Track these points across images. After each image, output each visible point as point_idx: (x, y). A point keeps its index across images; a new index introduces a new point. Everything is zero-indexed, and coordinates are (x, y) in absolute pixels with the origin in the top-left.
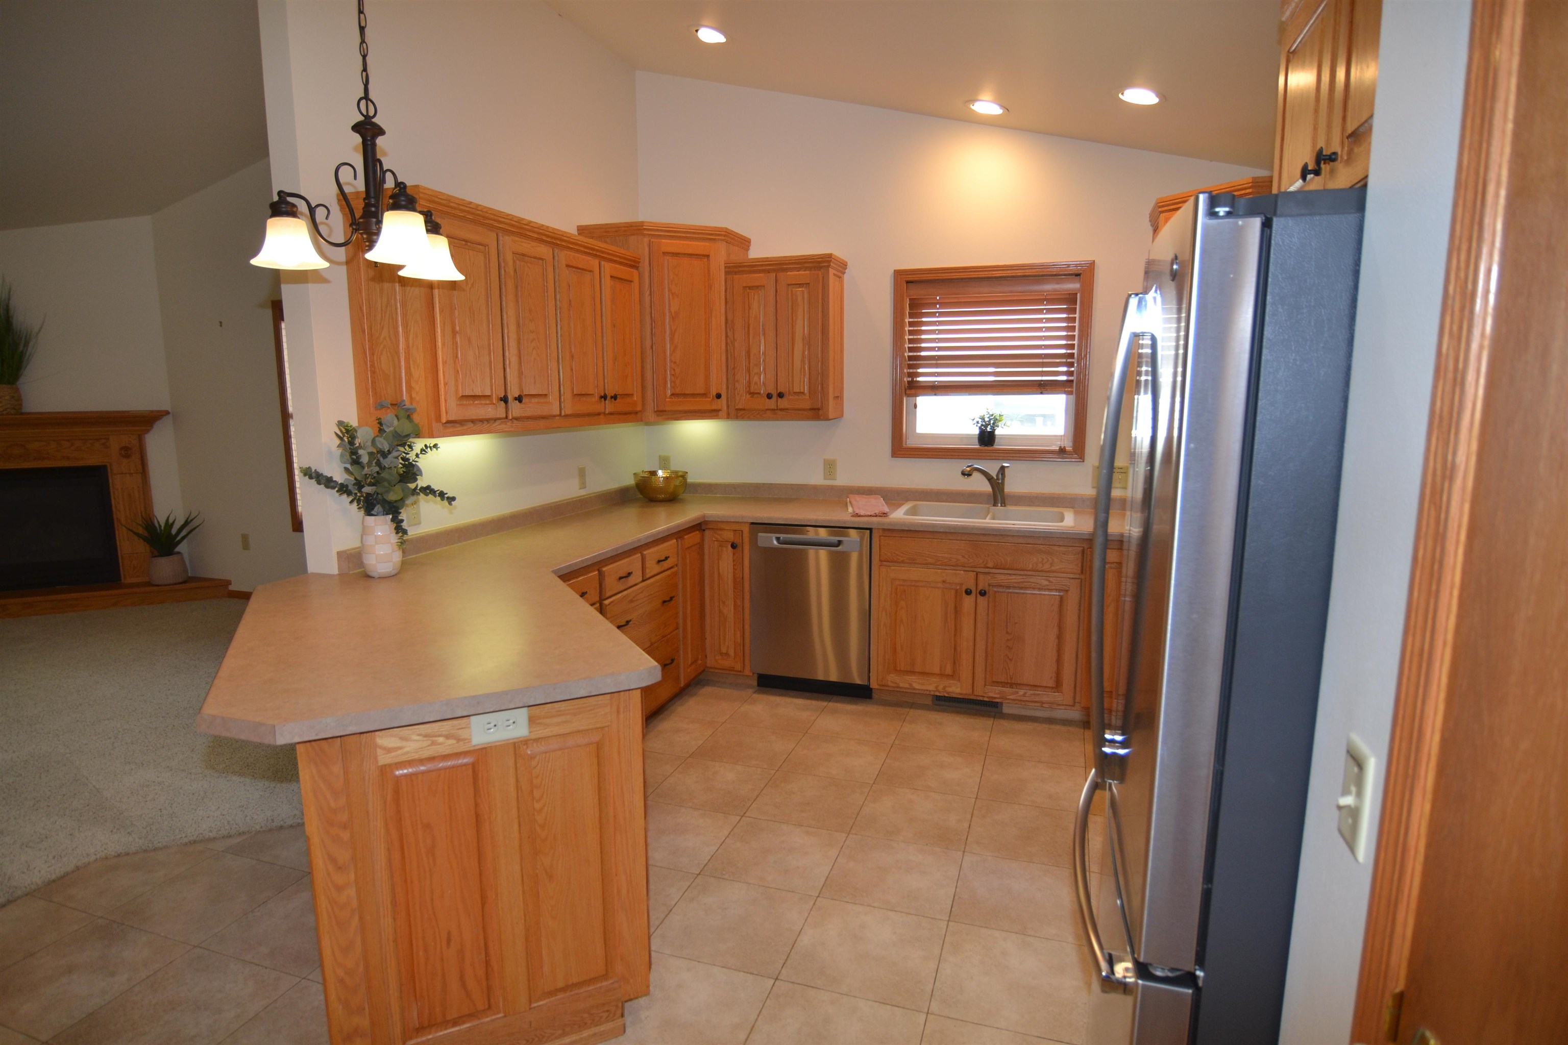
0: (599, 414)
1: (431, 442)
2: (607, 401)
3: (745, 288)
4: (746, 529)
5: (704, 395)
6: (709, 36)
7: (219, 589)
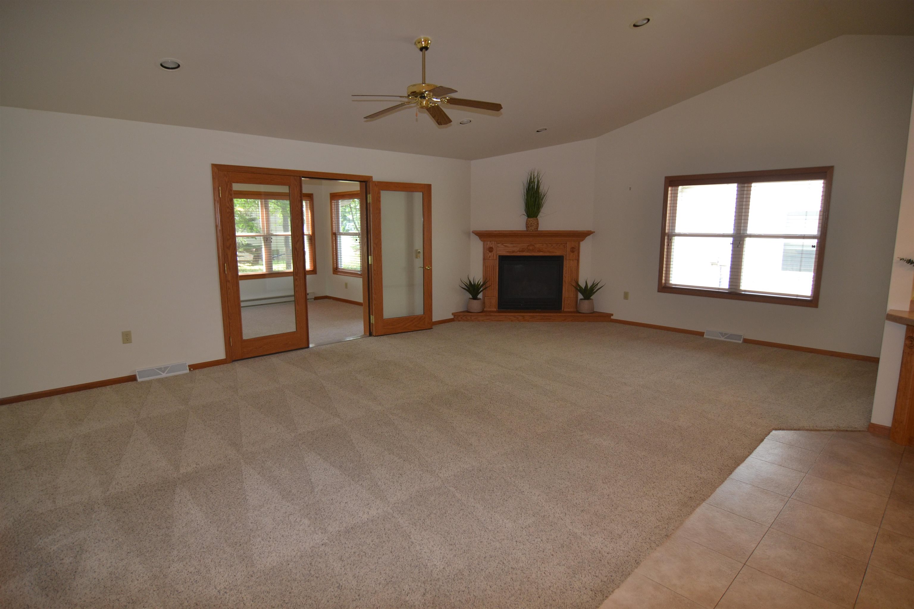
7: (606, 318)
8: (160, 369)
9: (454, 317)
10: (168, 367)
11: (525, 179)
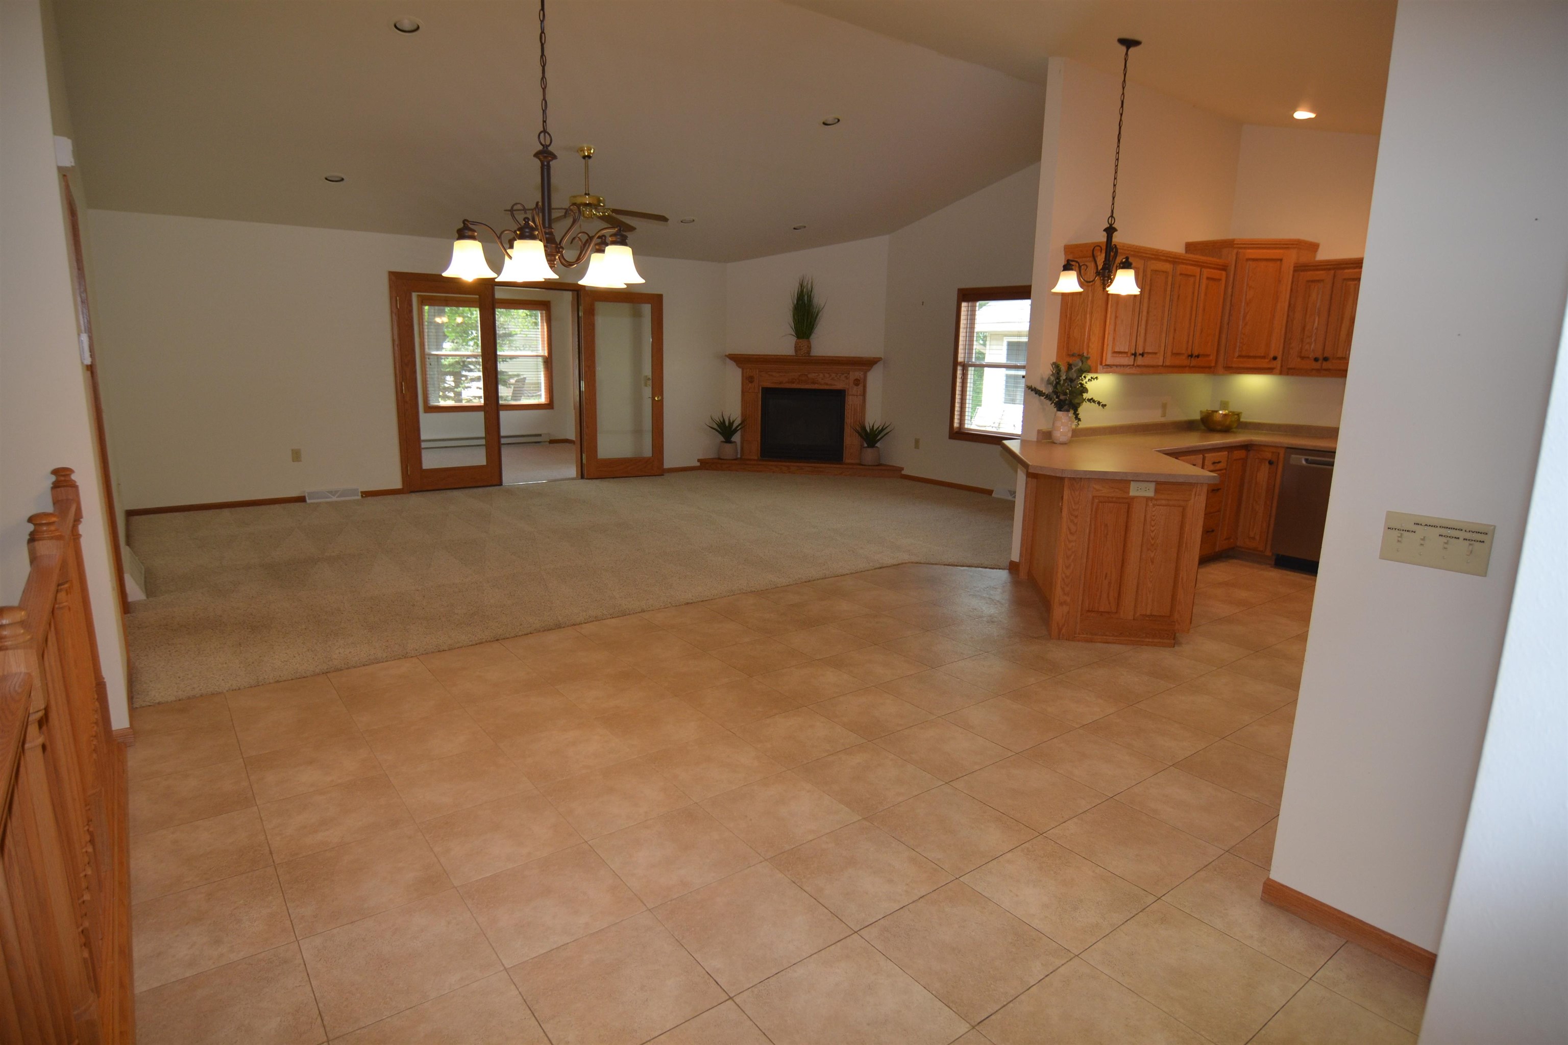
0: (1185, 367)
1: (1094, 375)
2: (1192, 359)
3: (1308, 281)
4: (1282, 452)
5: (1264, 357)
6: (1302, 115)
7: (896, 473)
8: (331, 492)
9: (701, 464)
10: (339, 491)
11: (794, 289)
